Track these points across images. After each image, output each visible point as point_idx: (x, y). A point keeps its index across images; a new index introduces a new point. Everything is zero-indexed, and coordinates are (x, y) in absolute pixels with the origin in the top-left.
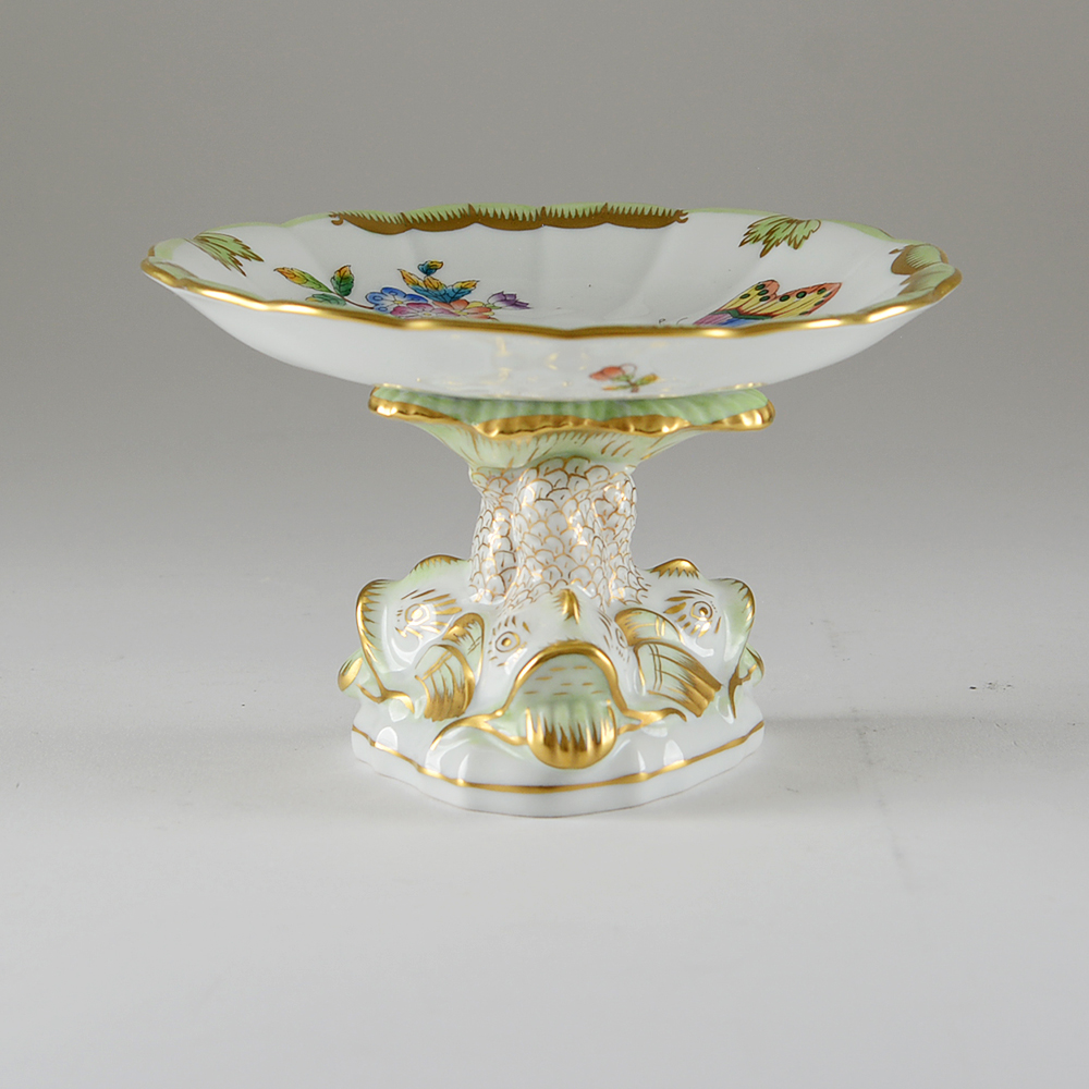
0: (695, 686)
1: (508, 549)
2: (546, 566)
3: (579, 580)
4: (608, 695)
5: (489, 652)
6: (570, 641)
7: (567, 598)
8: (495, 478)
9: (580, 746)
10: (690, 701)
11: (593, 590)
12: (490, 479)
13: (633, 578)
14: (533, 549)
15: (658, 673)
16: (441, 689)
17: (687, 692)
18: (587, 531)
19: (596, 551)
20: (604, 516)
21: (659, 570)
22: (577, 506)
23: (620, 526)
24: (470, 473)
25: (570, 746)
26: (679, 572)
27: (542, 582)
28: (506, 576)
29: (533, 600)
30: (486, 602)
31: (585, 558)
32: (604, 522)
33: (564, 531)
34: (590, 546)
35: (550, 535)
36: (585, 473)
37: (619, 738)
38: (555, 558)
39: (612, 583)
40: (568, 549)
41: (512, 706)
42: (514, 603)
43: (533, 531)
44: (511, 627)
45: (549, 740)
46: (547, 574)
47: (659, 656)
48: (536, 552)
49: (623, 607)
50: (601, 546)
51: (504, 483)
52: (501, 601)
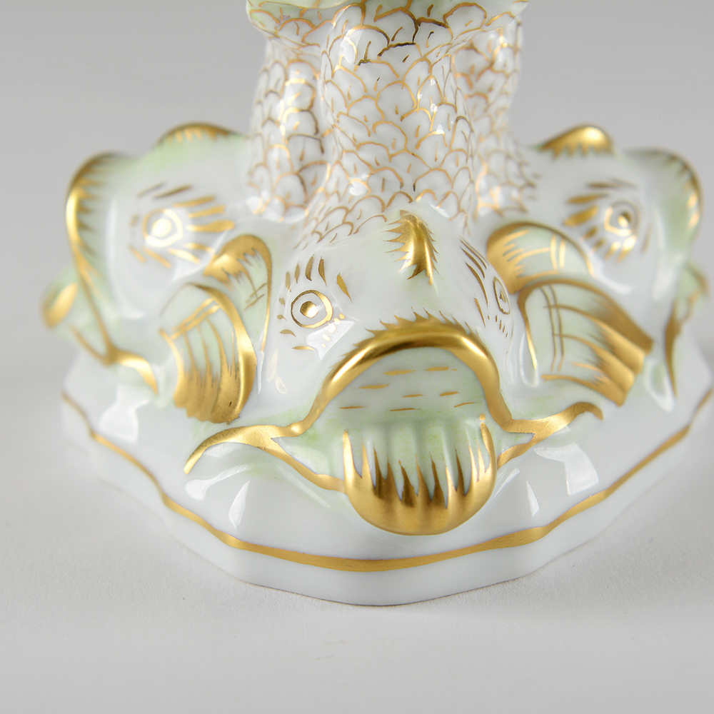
0: (613, 350)
1: (311, 131)
2: (375, 168)
3: (430, 192)
4: (483, 407)
5: (281, 317)
6: (419, 319)
7: (413, 234)
8: (289, 20)
9: (435, 498)
10: (606, 380)
11: (453, 208)
12: (282, 21)
13: (512, 168)
14: (354, 141)
15: (557, 339)
16: (202, 362)
17: (601, 364)
18: (445, 110)
19: (459, 143)
20: (471, 76)
21: (553, 146)
22: (430, 70)
23: (497, 89)
24: (248, 8)
25: (419, 499)
26: (583, 150)
27: (370, 196)
28: (309, 177)
29: (354, 231)
30: (274, 216)
31: (441, 155)
32: (470, 85)
33: (409, 113)
34: (449, 135)
35: (384, 120)
36: (445, 17)
37: (499, 475)
38: (391, 157)
39: (481, 182)
40: (413, 145)
41: (320, 425)
42: (322, 229)
43: (355, 112)
44: (316, 283)
45: (383, 487)
46: (376, 181)
47: (558, 307)
48: (358, 146)
49: (497, 223)
50: (467, 132)
51: (305, 28)
52: (298, 217)
